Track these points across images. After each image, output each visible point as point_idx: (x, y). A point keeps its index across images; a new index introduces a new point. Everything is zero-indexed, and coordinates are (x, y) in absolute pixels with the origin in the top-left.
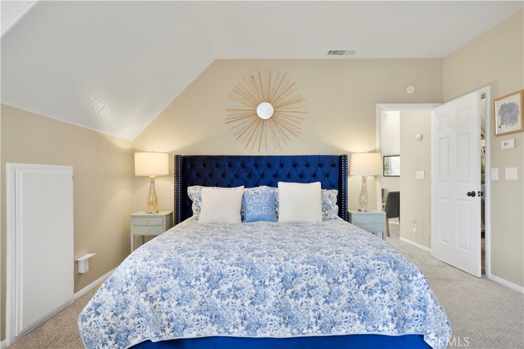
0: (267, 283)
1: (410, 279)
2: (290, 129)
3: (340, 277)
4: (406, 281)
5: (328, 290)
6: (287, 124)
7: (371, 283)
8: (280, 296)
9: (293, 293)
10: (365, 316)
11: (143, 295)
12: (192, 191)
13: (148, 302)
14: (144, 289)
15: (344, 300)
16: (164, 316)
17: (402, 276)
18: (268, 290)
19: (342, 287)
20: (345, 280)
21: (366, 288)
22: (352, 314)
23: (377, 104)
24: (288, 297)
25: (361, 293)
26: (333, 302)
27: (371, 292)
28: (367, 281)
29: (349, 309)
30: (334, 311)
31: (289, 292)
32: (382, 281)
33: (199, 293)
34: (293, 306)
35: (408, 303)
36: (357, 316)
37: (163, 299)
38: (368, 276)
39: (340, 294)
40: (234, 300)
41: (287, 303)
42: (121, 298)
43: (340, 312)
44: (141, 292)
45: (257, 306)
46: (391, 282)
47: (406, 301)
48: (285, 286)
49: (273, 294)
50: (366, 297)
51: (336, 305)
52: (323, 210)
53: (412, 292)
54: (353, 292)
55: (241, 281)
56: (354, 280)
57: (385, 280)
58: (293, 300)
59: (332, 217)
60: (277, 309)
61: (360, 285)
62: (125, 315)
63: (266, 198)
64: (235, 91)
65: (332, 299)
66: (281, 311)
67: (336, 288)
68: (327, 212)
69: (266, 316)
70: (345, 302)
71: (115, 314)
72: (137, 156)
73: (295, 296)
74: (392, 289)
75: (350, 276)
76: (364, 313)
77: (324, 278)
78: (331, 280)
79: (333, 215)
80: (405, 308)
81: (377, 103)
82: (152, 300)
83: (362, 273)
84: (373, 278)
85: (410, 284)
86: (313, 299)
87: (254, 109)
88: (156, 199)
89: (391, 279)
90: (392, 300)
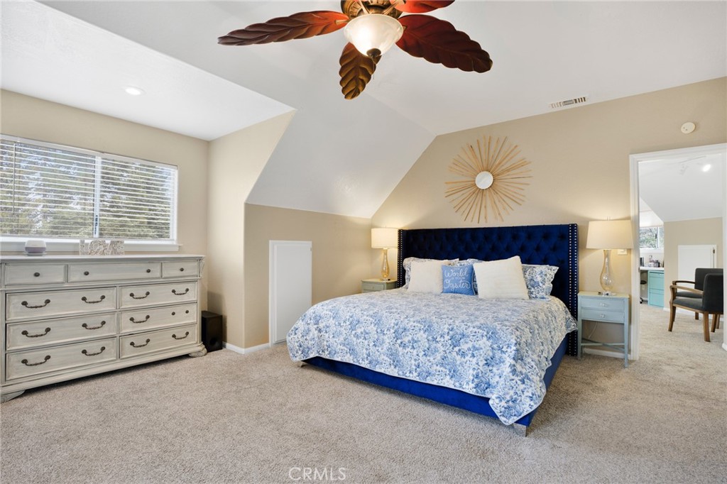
0: (385, 332)
1: (504, 349)
2: (511, 197)
3: (438, 337)
4: (500, 352)
5: (427, 346)
6: (511, 193)
7: (464, 347)
8: (391, 343)
9: (401, 343)
10: (454, 374)
11: (316, 326)
12: (407, 261)
13: (317, 332)
14: (317, 323)
15: (439, 356)
16: (325, 343)
17: (495, 346)
18: (386, 337)
19: (439, 345)
20: (442, 339)
21: (460, 350)
22: (444, 370)
23: (630, 156)
24: (397, 346)
25: (454, 354)
26: (430, 356)
27: (463, 355)
28: (461, 344)
29: (442, 365)
30: (430, 364)
31: (399, 341)
32: (474, 347)
33: (345, 332)
34: (400, 354)
35: (496, 371)
36: (448, 372)
37: (326, 332)
38: (462, 340)
39: (436, 350)
40: (364, 341)
41: (397, 350)
42: (306, 327)
43: (435, 366)
44: (315, 324)
45: (377, 348)
46: (482, 349)
47: (495, 369)
48: (396, 336)
49: (387, 341)
50: (458, 357)
51: (431, 359)
52: (527, 287)
53: (503, 362)
54: (448, 351)
55: (369, 328)
56: (450, 341)
57: (477, 346)
58: (401, 348)
59: (538, 296)
60: (389, 353)
61: (455, 346)
62: (308, 338)
63: (464, 271)
64: (454, 164)
65: (430, 353)
66: (392, 355)
67: (434, 345)
68: (533, 290)
69: (382, 357)
70: (439, 358)
71: (303, 336)
72: (374, 231)
73: (403, 345)
74: (481, 355)
75: (447, 337)
76: (454, 371)
77: (425, 336)
78: (430, 338)
79: (541, 293)
80: (492, 374)
81: (632, 153)
82: (320, 331)
83: (458, 337)
84: (467, 343)
85: (503, 355)
86: (415, 350)
87: (472, 179)
88: (388, 268)
89: (482, 346)
90: (477, 364)
